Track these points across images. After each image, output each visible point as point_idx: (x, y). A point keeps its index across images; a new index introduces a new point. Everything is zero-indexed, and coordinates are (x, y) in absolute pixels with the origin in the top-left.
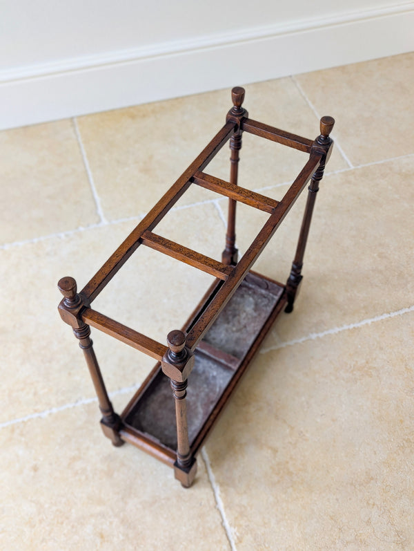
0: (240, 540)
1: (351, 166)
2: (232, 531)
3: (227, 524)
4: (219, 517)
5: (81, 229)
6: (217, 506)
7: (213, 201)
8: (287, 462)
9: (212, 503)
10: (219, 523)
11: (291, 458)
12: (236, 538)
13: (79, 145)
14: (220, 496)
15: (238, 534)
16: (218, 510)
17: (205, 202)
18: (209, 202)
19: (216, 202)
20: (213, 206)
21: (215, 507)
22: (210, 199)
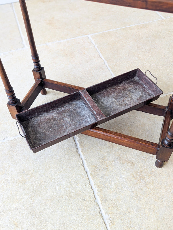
0: (113, 223)
1: (163, 17)
2: (106, 217)
3: (103, 212)
4: (98, 208)
5: (13, 51)
6: (96, 201)
7: (88, 36)
8: (142, 171)
9: (92, 198)
10: (98, 212)
11: (143, 168)
12: (110, 222)
13: (14, 14)
14: (98, 194)
15: (111, 219)
16: (97, 203)
17: (83, 36)
18: (85, 36)
19: (89, 36)
20: (88, 38)
21: (95, 201)
22: (86, 35)
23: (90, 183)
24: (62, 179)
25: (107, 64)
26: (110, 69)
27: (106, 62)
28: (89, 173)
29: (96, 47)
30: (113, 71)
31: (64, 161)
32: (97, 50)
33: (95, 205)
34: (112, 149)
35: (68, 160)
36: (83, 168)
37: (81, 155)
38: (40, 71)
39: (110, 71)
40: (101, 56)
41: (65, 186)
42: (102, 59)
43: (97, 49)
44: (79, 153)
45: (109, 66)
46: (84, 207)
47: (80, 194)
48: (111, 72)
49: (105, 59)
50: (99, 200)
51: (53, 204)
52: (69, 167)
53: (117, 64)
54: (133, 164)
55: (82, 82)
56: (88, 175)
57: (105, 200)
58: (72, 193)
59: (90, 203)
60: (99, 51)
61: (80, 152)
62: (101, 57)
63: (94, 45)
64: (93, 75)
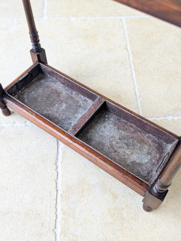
4: (54, 240)
8: (123, 209)
9: (52, 226)
14: (60, 222)
16: (55, 233)
17: (116, 17)
19: (123, 18)
20: (121, 20)
21: (53, 231)
22: (120, 16)
23: (56, 205)
24: (26, 191)
25: (131, 59)
26: (133, 67)
27: (131, 56)
28: (60, 192)
29: (126, 34)
30: (136, 70)
31: (36, 170)
32: (125, 38)
33: (52, 235)
34: (97, 170)
35: (41, 170)
36: (55, 184)
37: (58, 168)
38: (38, 53)
39: (131, 69)
40: (129, 47)
41: (27, 201)
42: (128, 51)
43: (127, 38)
44: (57, 165)
45: (133, 63)
46: (39, 233)
47: (40, 216)
48: (133, 70)
49: (132, 52)
50: (59, 230)
51: (5, 218)
52: (40, 179)
53: (144, 63)
54: (115, 197)
55: (94, 76)
56: (58, 195)
57: (65, 232)
58: (31, 212)
59: (47, 231)
60: (128, 40)
61: (59, 164)
62: (127, 49)
63: (125, 32)
64: (110, 70)
